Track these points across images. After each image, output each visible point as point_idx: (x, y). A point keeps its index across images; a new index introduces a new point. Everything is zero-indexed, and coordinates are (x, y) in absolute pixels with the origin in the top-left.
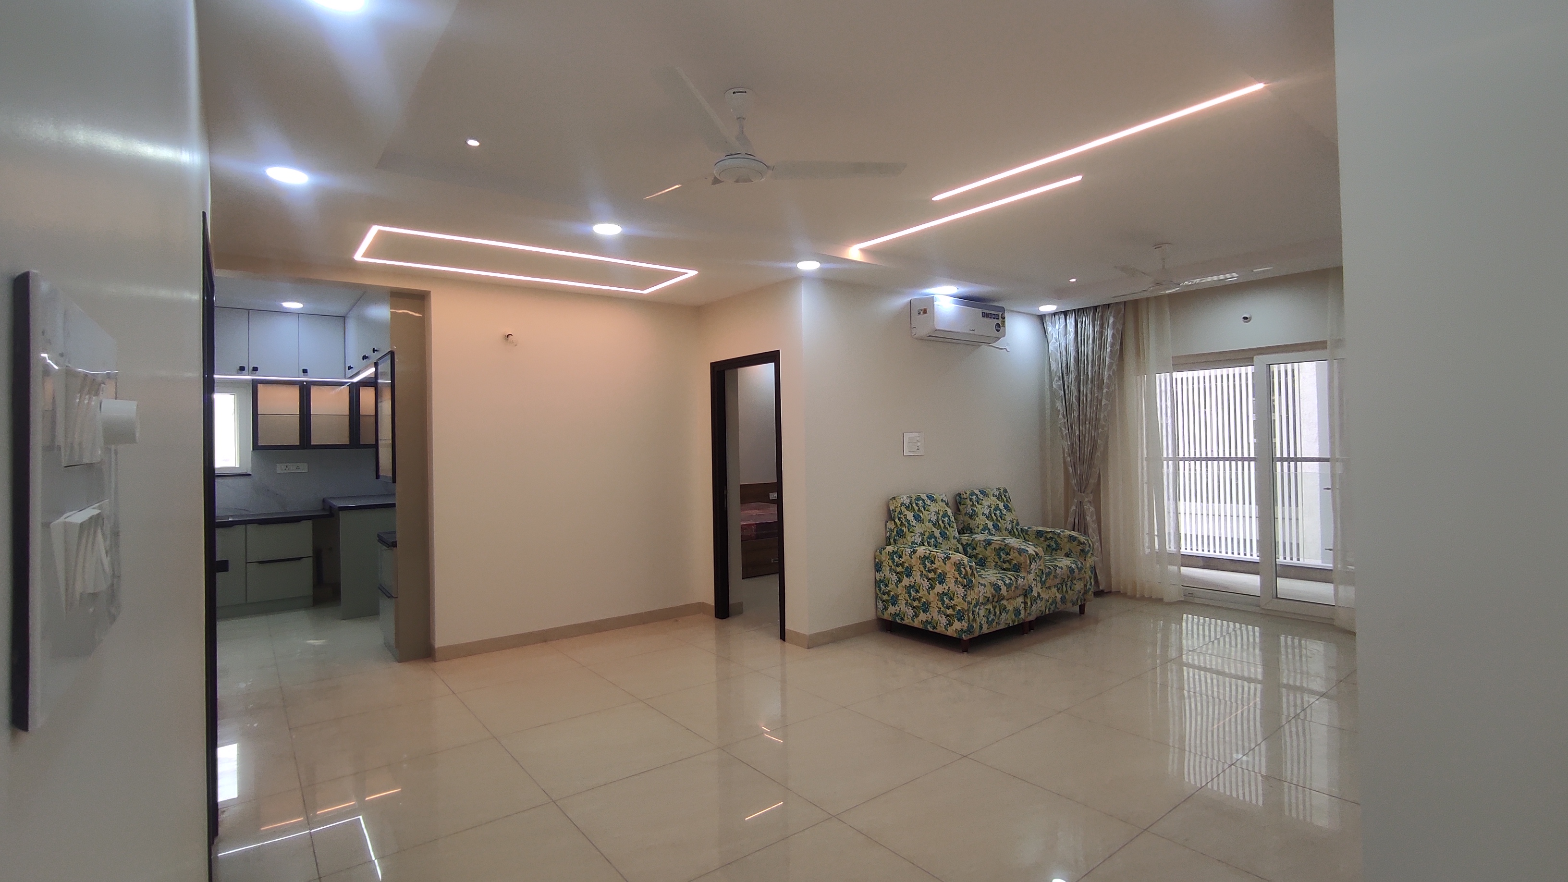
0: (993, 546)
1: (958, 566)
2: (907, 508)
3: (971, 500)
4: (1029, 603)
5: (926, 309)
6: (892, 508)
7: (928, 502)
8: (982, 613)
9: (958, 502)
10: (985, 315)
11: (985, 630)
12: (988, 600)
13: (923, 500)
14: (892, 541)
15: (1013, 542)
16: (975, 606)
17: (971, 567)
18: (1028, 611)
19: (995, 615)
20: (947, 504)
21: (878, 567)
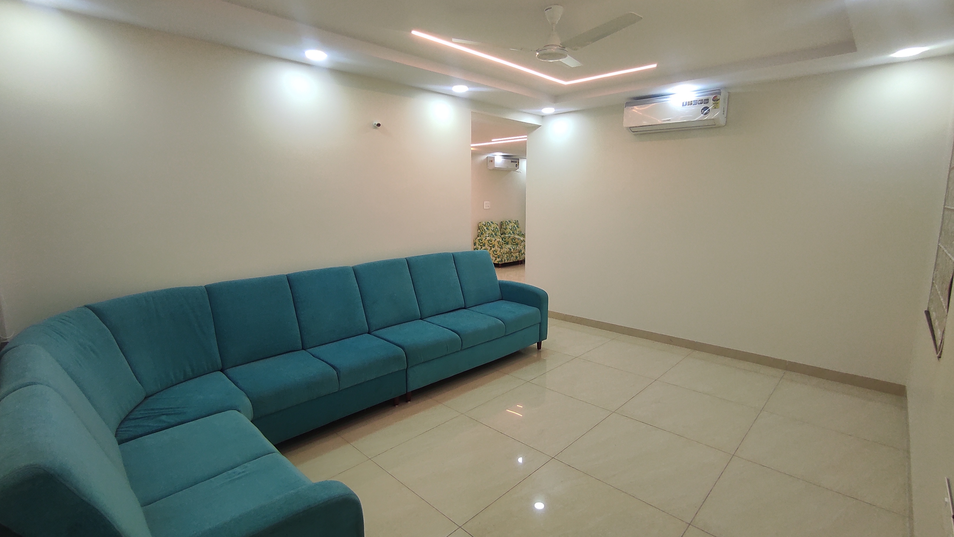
0: (511, 238)
1: (499, 242)
2: (484, 225)
3: (505, 224)
4: (520, 255)
5: (492, 160)
6: (480, 225)
7: (491, 224)
8: (505, 256)
9: (502, 224)
10: (512, 162)
11: (506, 262)
12: (507, 253)
13: (489, 223)
14: (479, 236)
15: (517, 237)
16: (503, 254)
17: (502, 242)
18: (520, 257)
19: (509, 257)
20: (497, 225)
21: (475, 244)
